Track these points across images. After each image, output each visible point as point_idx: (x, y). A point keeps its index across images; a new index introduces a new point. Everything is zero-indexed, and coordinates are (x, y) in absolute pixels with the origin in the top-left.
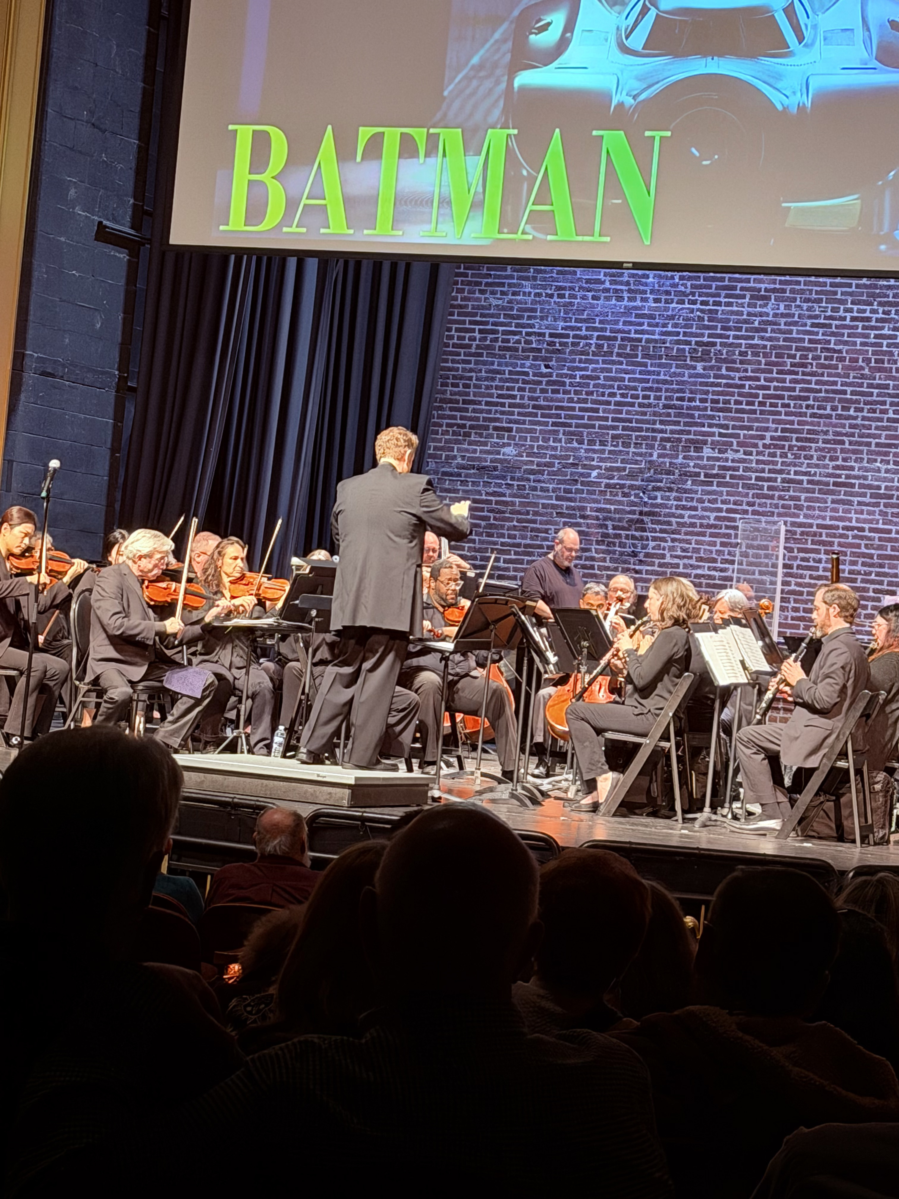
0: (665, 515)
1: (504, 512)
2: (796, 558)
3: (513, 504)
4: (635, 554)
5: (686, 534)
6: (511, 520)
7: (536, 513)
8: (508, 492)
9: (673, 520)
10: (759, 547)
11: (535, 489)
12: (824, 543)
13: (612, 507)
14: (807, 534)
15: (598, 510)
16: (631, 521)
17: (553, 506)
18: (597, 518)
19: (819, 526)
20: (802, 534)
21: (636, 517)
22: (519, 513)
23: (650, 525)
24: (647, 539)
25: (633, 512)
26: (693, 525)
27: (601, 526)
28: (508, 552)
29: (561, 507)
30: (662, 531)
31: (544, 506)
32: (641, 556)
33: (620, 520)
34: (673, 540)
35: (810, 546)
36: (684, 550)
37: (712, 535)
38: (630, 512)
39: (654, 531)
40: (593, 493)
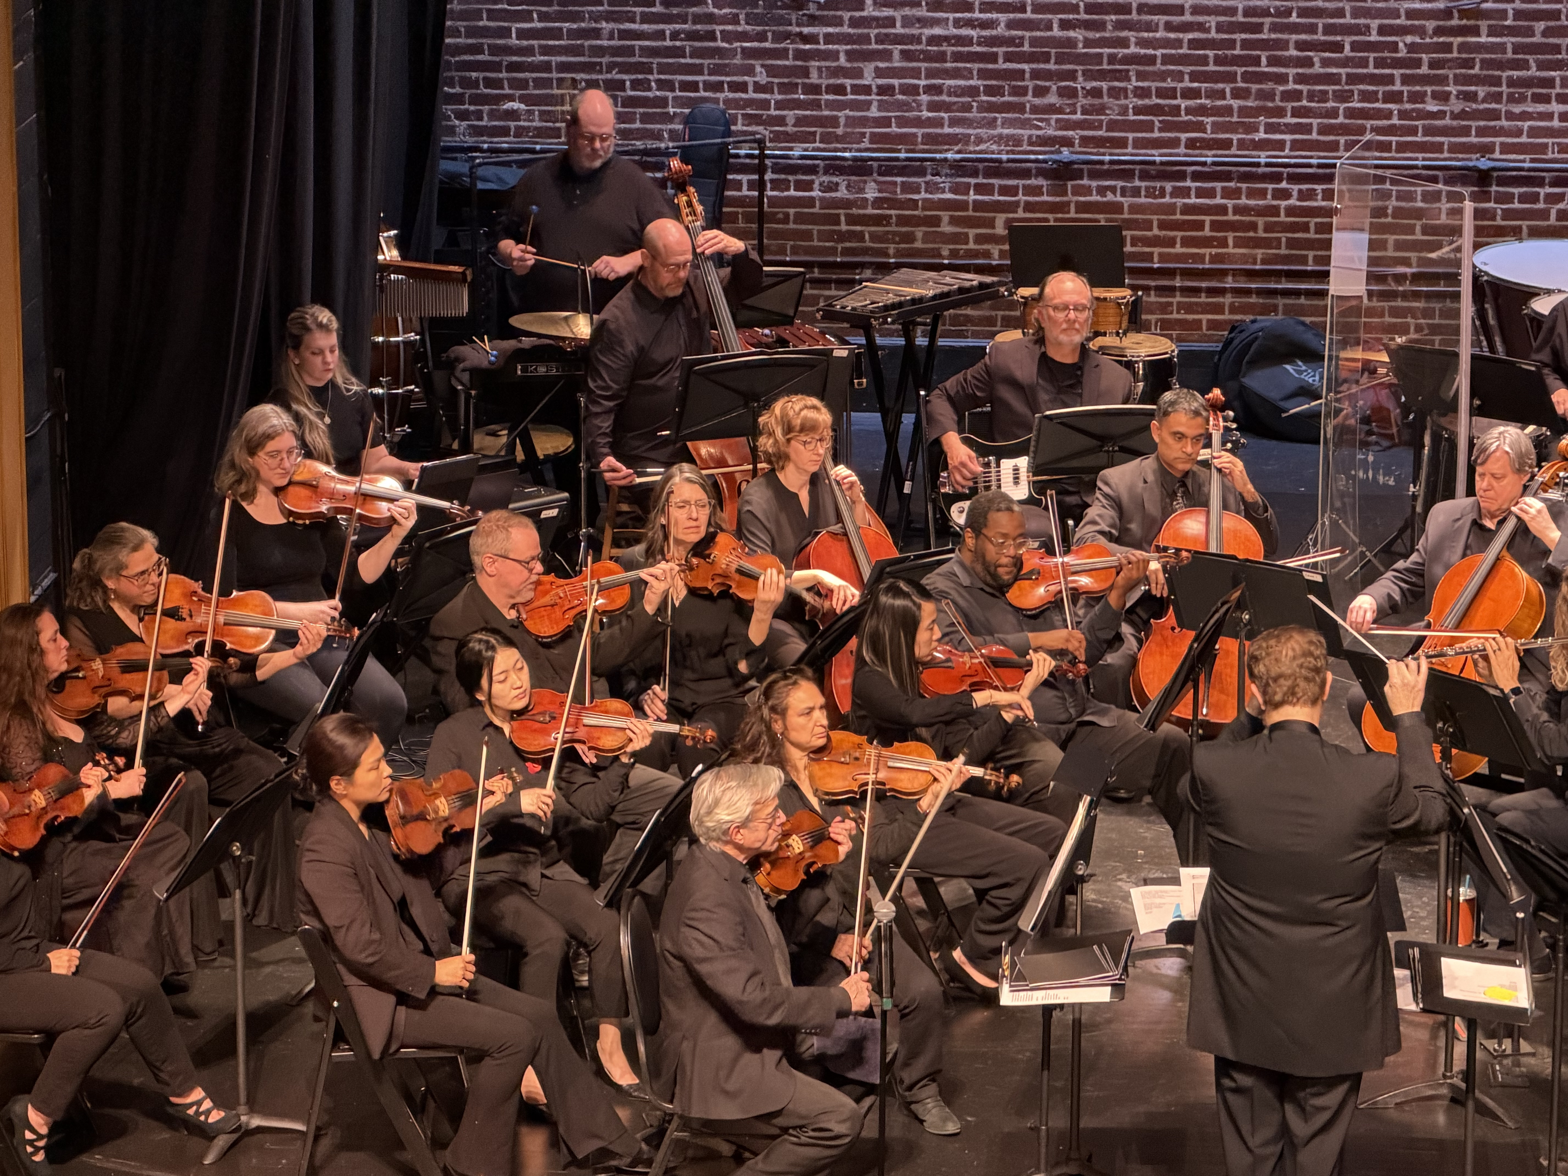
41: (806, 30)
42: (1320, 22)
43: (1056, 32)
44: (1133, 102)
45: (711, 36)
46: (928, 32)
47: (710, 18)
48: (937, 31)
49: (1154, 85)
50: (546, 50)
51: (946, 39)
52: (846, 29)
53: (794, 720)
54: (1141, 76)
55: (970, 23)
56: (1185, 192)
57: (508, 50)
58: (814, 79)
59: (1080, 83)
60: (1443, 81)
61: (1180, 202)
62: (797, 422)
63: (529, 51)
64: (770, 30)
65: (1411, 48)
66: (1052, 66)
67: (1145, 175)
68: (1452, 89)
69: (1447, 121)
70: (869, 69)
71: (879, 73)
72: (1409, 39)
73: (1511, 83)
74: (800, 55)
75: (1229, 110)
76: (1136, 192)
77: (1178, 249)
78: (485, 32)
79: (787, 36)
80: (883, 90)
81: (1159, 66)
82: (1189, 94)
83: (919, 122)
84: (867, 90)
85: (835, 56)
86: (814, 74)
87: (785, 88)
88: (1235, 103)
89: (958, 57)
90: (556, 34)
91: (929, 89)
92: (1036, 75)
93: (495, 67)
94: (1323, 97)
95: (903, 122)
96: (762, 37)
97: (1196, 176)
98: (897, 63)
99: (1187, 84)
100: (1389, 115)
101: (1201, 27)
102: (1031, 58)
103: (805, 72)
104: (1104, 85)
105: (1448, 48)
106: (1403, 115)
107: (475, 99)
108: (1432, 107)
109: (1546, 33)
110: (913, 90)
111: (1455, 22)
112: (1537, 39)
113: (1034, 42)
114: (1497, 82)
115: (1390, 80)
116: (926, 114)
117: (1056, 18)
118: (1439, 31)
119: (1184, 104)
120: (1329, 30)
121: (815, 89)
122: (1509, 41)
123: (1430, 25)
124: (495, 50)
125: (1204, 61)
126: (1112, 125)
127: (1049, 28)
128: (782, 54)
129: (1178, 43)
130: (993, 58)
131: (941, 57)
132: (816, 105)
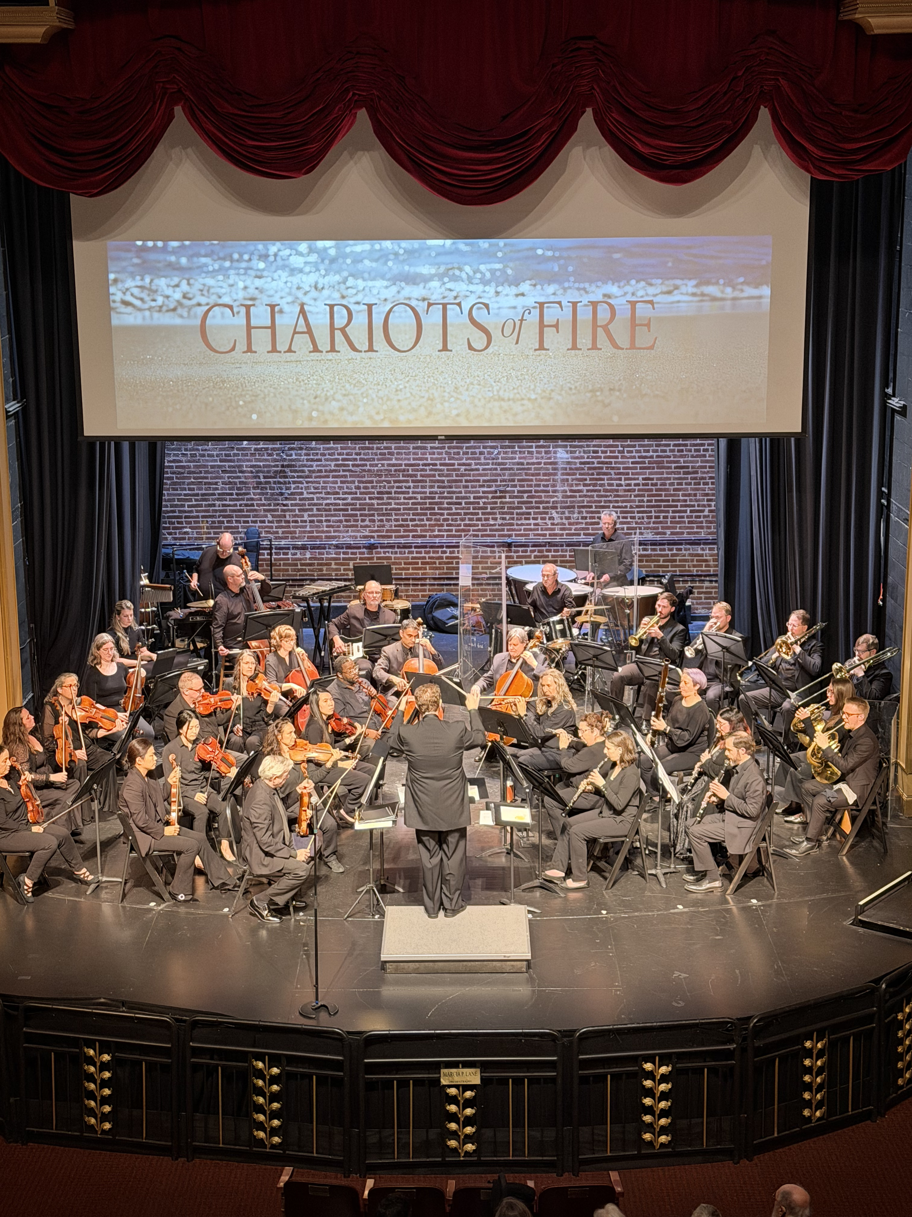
0: (300, 466)
1: (183, 473)
2: (393, 487)
3: (189, 467)
4: (282, 494)
5: (316, 477)
6: (189, 478)
7: (206, 472)
8: (184, 459)
9: (306, 469)
10: (366, 482)
11: (204, 456)
12: (411, 476)
13: (261, 464)
14: (399, 471)
15: (252, 466)
16: (276, 472)
17: (219, 467)
18: (252, 472)
19: (406, 465)
20: (396, 471)
21: (279, 469)
22: (194, 473)
23: (290, 474)
24: (289, 483)
25: (277, 466)
26: (320, 471)
27: (255, 477)
28: (191, 500)
29: (225, 466)
30: (298, 477)
31: (212, 467)
32: (286, 495)
33: (268, 472)
34: (307, 482)
35: (401, 478)
36: (315, 488)
37: (334, 477)
38: (274, 466)
39: (293, 477)
40: (246, 455)
41: (284, 502)
42: (454, 496)
43: (368, 501)
44: (394, 523)
45: (253, 505)
46: (325, 502)
47: (252, 499)
48: (328, 501)
49: (400, 517)
50: (197, 511)
51: (331, 504)
52: (298, 502)
53: (285, 735)
54: (396, 515)
55: (339, 499)
56: (412, 552)
57: (185, 512)
58: (288, 518)
59: (376, 518)
60: (495, 514)
61: (410, 556)
62: (284, 635)
63: (191, 512)
64: (272, 502)
65: (484, 503)
66: (366, 512)
67: (399, 547)
68: (498, 516)
69: (497, 527)
70: (306, 514)
71: (309, 516)
72: (484, 500)
73: (517, 514)
74: (283, 511)
75: (425, 525)
76: (396, 553)
77: (411, 571)
78: (176, 506)
79: (278, 504)
80: (311, 521)
81: (402, 511)
82: (412, 520)
83: (323, 532)
84: (305, 521)
85: (295, 510)
86: (288, 517)
87: (278, 522)
88: (428, 523)
89: (335, 510)
90: (201, 506)
91: (326, 521)
92: (361, 515)
93: (181, 517)
94: (456, 520)
95: (318, 532)
96: (270, 505)
97: (416, 547)
98: (315, 512)
99: (411, 517)
100: (478, 525)
101: (415, 498)
102: (360, 510)
103: (285, 516)
104: (384, 518)
105: (496, 503)
106: (482, 525)
107: (174, 528)
108: (492, 522)
109: (528, 497)
110: (321, 521)
111: (498, 494)
112: (525, 499)
113: (360, 504)
114: (513, 514)
115: (478, 514)
116: (325, 529)
117: (367, 496)
118: (493, 498)
119: (411, 523)
120: (457, 498)
121: (288, 522)
122: (516, 500)
123: (490, 496)
124: (180, 512)
125: (416, 509)
126: (387, 531)
127: (365, 499)
128: (277, 510)
129: (408, 504)
130: (347, 510)
131: (330, 510)
132: (289, 527)
